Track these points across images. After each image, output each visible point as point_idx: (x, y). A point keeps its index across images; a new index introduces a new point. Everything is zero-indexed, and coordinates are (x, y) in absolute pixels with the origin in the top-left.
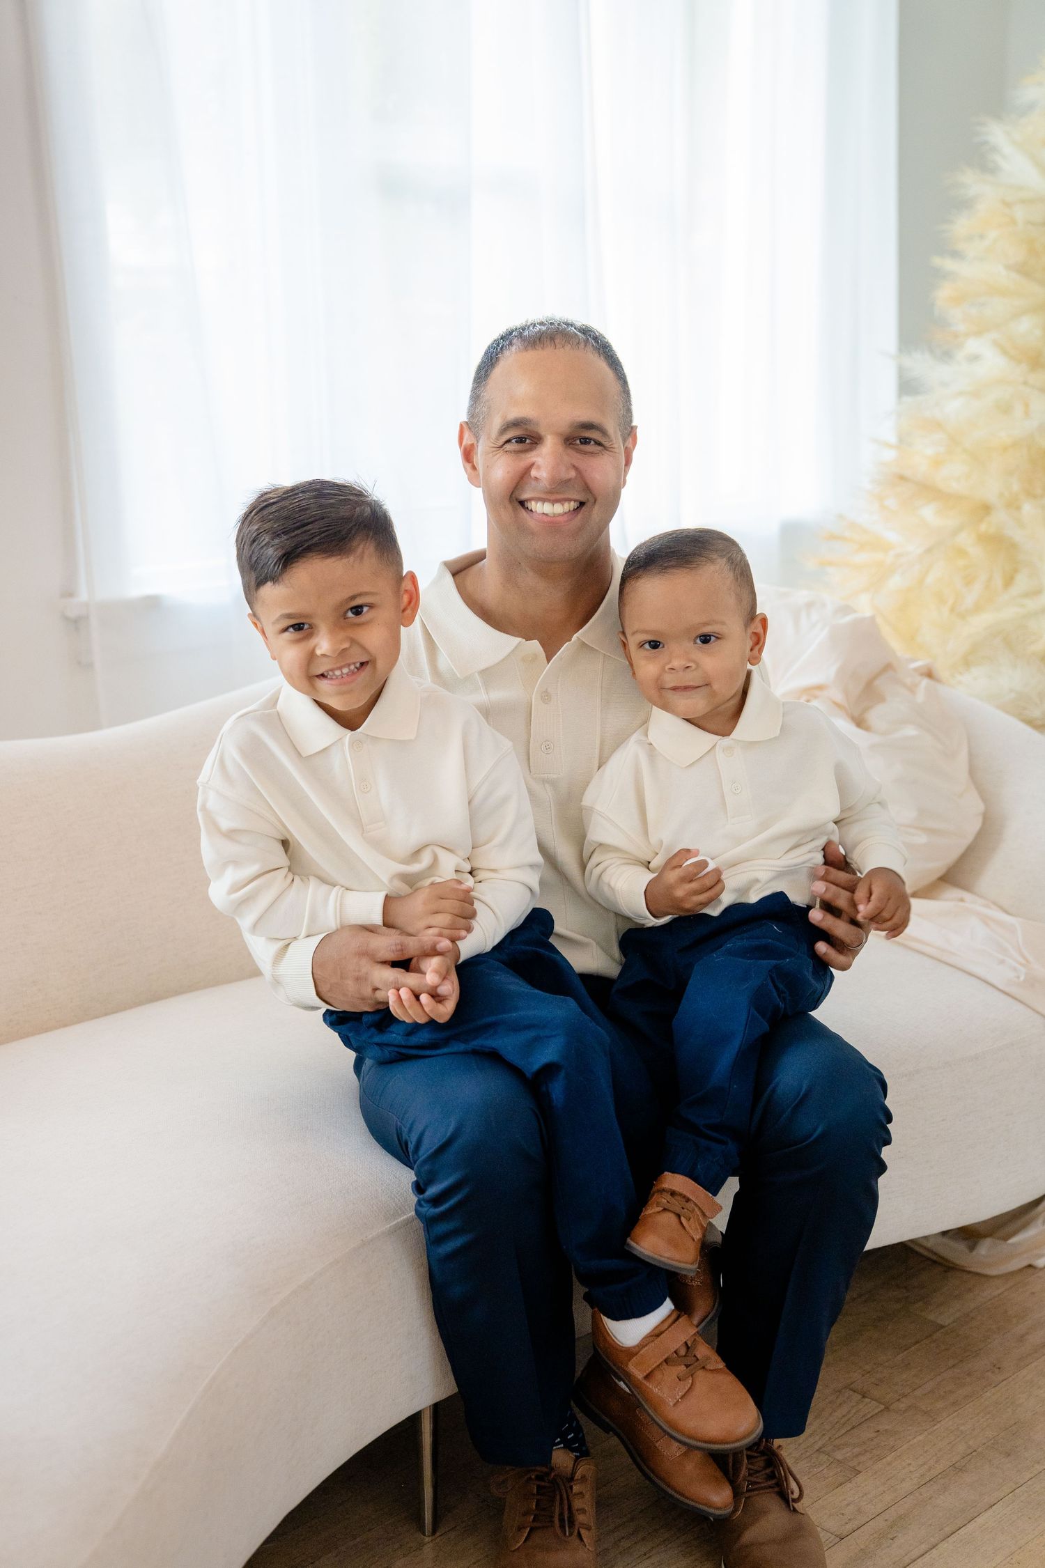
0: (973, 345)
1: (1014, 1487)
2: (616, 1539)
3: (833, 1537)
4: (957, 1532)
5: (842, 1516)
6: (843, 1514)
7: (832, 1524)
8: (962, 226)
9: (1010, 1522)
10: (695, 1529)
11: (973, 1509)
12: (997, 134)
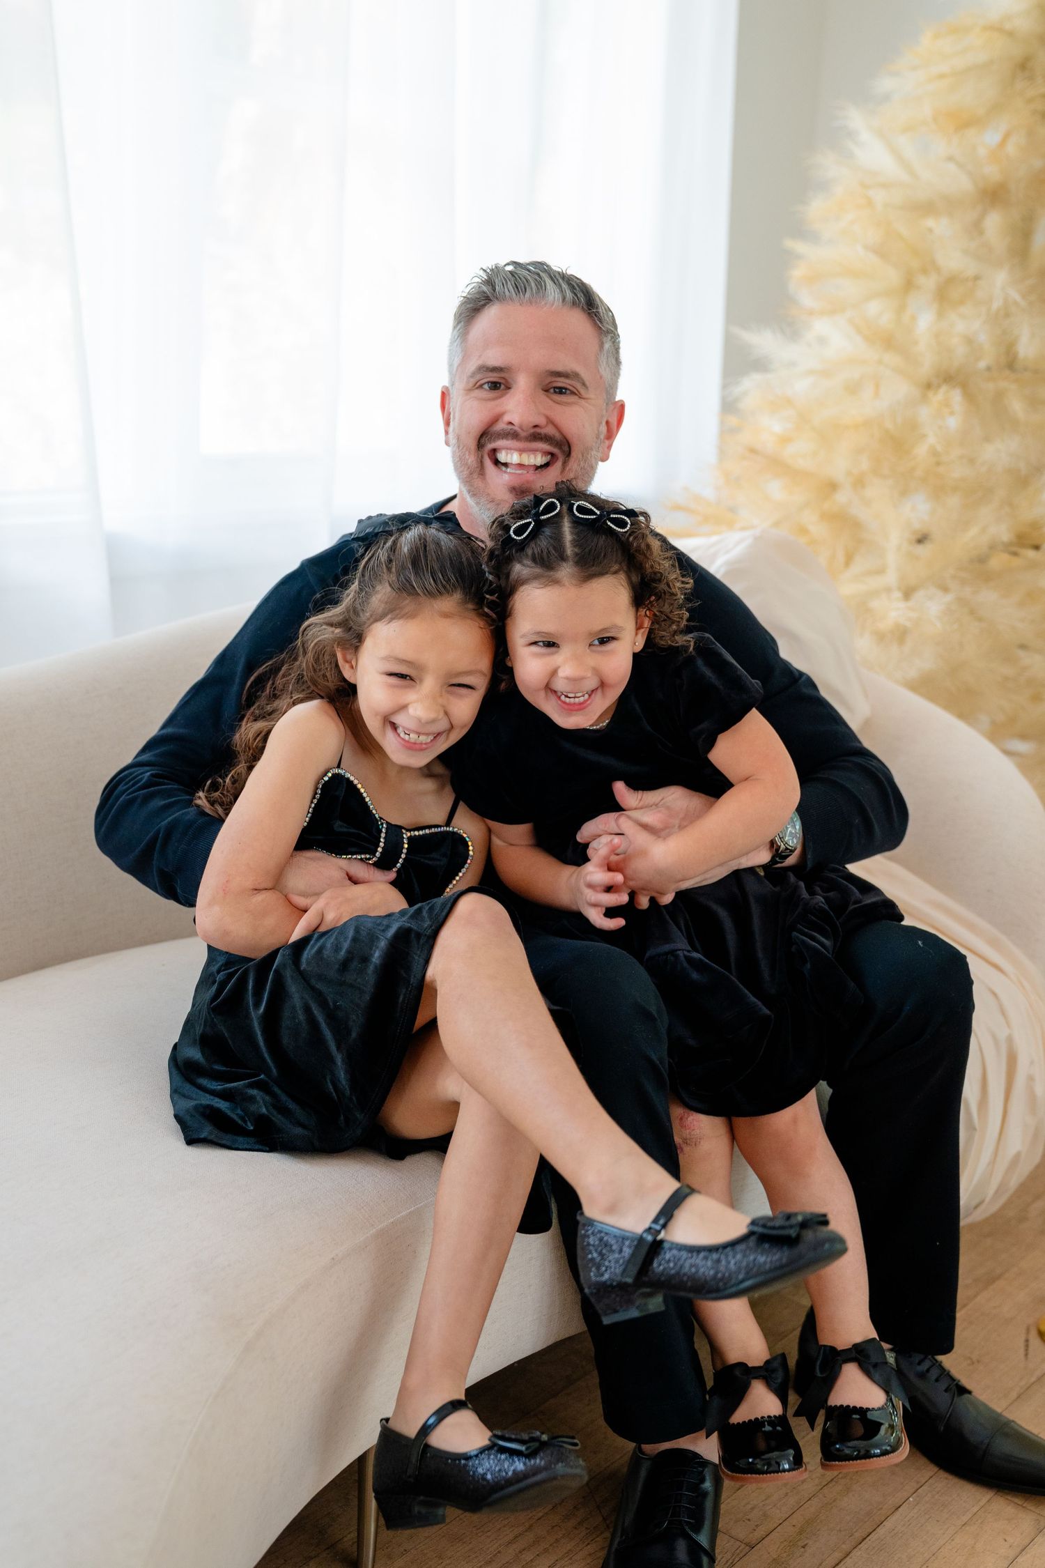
0: (821, 326)
1: (917, 1486)
2: (517, 1551)
3: (743, 1546)
4: (869, 1538)
5: (748, 1522)
6: (749, 1520)
7: (741, 1532)
8: (816, 208)
9: (920, 1525)
10: (598, 1539)
11: (880, 1512)
12: (855, 119)
